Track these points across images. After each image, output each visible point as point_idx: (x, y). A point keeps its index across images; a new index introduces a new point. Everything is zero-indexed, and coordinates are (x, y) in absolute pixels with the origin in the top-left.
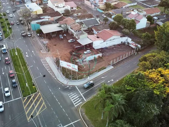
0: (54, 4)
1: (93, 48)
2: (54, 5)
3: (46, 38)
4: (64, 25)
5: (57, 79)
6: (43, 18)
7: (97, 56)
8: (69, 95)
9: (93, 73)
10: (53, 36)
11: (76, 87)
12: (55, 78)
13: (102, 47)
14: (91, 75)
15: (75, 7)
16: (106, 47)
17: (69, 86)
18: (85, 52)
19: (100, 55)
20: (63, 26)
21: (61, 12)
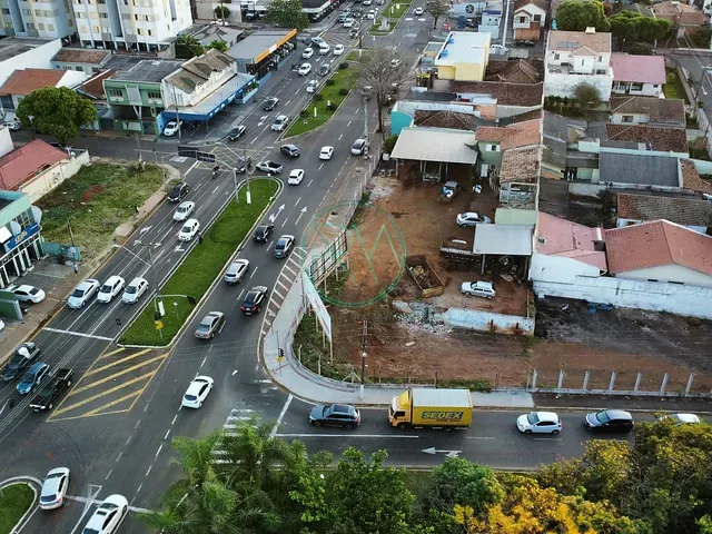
0: (558, 52)
1: (530, 285)
2: (557, 57)
3: (398, 178)
4: (494, 148)
5: (263, 336)
6: (468, 101)
7: (504, 322)
8: (234, 410)
9: (406, 381)
10: (427, 177)
11: (291, 397)
12: (262, 332)
13: (589, 299)
14: (393, 386)
15: (656, 86)
16: (611, 305)
17: (273, 380)
18: (466, 286)
19: (528, 325)
20: (489, 148)
21: (563, 91)
